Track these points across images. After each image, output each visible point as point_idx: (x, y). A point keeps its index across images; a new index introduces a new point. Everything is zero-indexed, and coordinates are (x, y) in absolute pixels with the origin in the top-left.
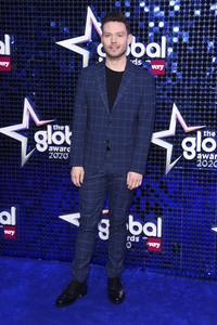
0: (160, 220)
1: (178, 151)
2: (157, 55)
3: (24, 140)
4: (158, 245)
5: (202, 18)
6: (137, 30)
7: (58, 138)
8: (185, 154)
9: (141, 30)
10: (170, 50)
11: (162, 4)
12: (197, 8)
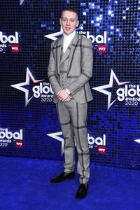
0: (104, 136)
1: (114, 96)
2: (101, 42)
4: (104, 150)
5: (127, 21)
6: (90, 28)
7: (46, 90)
8: (118, 98)
9: (93, 28)
10: (109, 39)
11: (104, 13)
12: (124, 15)
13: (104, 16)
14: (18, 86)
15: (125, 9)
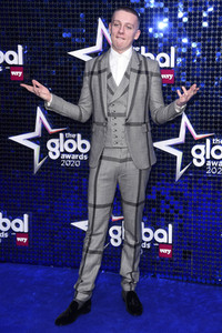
0: (170, 226)
1: (187, 158)
2: (166, 65)
3: (36, 148)
4: (169, 251)
5: (209, 30)
6: (146, 41)
7: (70, 146)
8: (195, 161)
9: (151, 41)
10: (180, 60)
11: (171, 15)
12: (205, 19)
13: (170, 20)
14: (21, 139)
15: (206, 9)
